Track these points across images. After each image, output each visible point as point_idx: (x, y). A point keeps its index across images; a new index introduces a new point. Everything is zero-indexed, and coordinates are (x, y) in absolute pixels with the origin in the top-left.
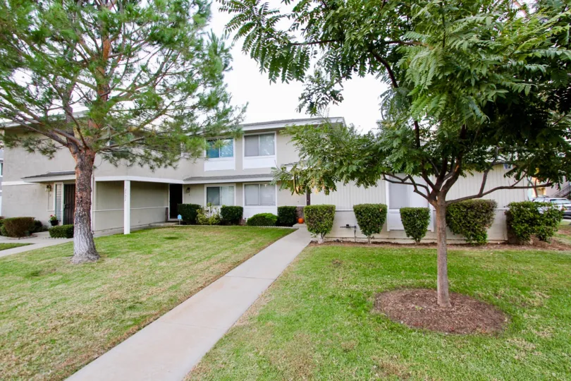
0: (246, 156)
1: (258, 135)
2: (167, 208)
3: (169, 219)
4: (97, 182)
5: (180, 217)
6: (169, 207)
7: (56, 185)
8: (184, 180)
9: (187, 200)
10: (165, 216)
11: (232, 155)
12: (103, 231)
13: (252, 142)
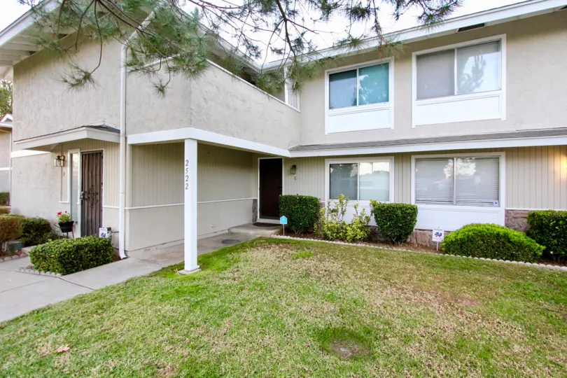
0: (419, 98)
1: (451, 51)
2: (255, 201)
3: (259, 220)
4: (134, 146)
5: (283, 220)
6: (258, 198)
7: (71, 155)
8: (291, 150)
9: (292, 186)
10: (252, 214)
11: (387, 100)
12: (147, 249)
13: (436, 68)
